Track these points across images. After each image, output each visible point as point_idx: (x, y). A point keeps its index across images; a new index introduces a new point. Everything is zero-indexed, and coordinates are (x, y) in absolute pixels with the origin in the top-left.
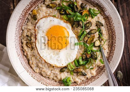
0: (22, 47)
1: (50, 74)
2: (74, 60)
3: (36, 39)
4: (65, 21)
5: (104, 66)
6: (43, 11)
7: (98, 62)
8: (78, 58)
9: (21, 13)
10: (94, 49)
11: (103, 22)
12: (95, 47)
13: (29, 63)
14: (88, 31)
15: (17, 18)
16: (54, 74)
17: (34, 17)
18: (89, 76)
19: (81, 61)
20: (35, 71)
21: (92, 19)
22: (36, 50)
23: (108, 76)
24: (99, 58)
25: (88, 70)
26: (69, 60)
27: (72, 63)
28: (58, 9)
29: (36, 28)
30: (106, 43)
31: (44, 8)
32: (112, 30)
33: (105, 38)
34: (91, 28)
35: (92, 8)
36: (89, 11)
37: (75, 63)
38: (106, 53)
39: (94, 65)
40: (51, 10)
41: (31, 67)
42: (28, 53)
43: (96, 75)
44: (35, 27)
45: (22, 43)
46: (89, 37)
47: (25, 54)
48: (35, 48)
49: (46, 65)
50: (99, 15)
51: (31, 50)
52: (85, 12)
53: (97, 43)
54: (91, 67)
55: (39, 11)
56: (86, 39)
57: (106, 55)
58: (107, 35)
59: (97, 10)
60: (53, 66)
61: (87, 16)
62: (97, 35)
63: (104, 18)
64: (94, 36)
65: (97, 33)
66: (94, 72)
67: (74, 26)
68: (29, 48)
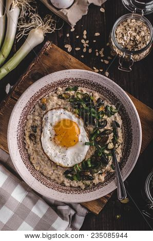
0: (24, 139)
1: (52, 174)
2: (82, 161)
3: (42, 132)
4: (77, 116)
5: (114, 173)
6: (53, 101)
7: (108, 167)
8: (86, 160)
9: (29, 100)
10: (106, 152)
11: (120, 122)
12: (108, 150)
13: (29, 158)
14: (102, 130)
15: (24, 105)
16: (56, 174)
17: (43, 107)
18: (96, 181)
19: (89, 163)
20: (36, 168)
21: (108, 118)
22: (40, 144)
23: (117, 185)
24: (110, 163)
25: (96, 174)
26: (76, 160)
27: (79, 164)
28: (71, 100)
29: (44, 120)
30: (120, 147)
31: (55, 98)
32: (129, 133)
33: (120, 141)
34: (106, 128)
35: (110, 106)
36: (106, 108)
37: (82, 165)
38: (119, 158)
39: (104, 170)
40: (63, 101)
41: (31, 163)
42: (30, 147)
43: (104, 182)
44: (42, 118)
45: (25, 134)
46: (102, 138)
47: (27, 147)
48: (40, 142)
49: (49, 163)
50: (116, 114)
51: (34, 144)
52: (101, 109)
53: (111, 146)
54: (100, 172)
55: (49, 100)
56: (99, 139)
57: (118, 160)
58: (123, 138)
59: (115, 108)
60: (57, 166)
61: (103, 113)
62: (111, 136)
63: (122, 119)
64: (108, 137)
65: (112, 134)
66: (102, 178)
67: (87, 123)
68: (32, 140)
